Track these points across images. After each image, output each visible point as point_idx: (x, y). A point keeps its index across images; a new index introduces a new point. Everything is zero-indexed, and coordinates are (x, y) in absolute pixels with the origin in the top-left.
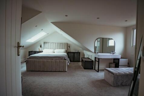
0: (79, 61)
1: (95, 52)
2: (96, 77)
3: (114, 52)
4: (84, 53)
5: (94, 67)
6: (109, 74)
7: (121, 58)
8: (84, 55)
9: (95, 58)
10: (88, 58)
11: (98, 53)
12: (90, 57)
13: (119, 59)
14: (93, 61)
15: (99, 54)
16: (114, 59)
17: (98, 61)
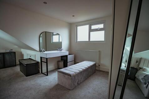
0: (15, 65)
1: (40, 51)
2: (47, 84)
3: (61, 49)
4: (21, 53)
5: (40, 70)
6: (64, 76)
7: (69, 54)
8: (22, 55)
9: (41, 58)
10: (30, 59)
11: (44, 51)
12: (33, 58)
13: (67, 56)
14: (38, 62)
15: (46, 52)
16: (62, 57)
17: (46, 61)
